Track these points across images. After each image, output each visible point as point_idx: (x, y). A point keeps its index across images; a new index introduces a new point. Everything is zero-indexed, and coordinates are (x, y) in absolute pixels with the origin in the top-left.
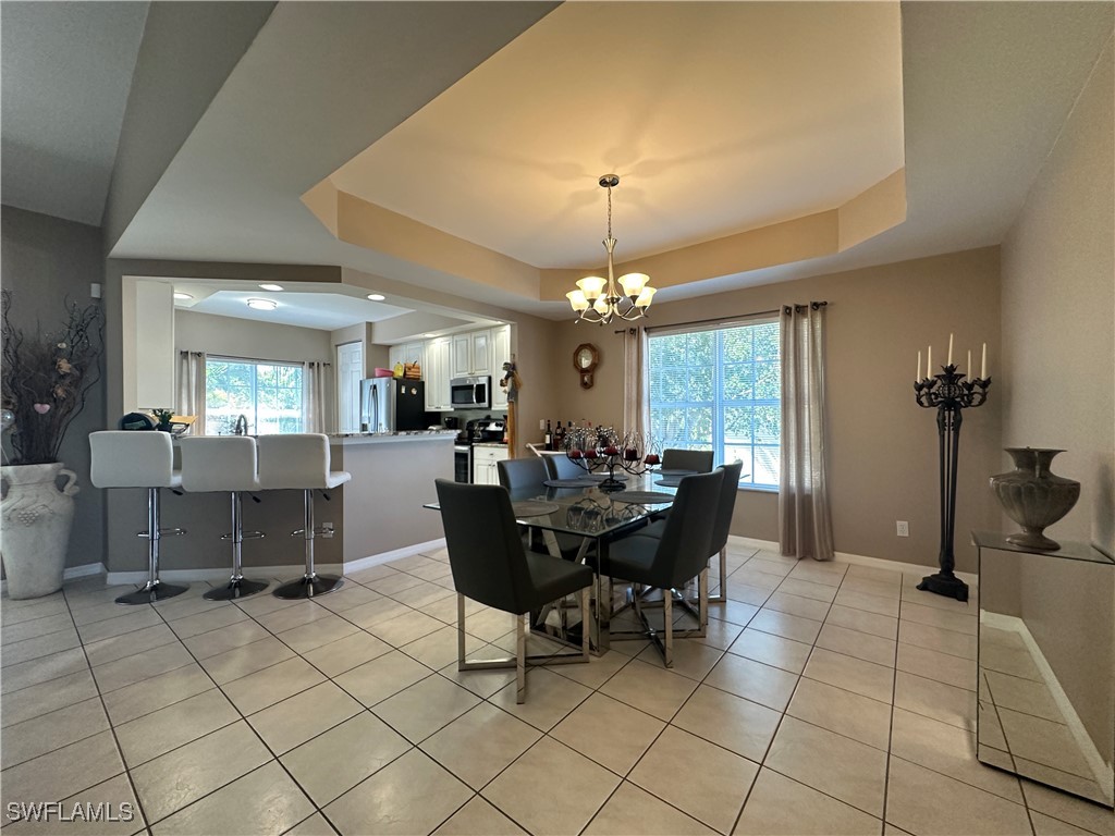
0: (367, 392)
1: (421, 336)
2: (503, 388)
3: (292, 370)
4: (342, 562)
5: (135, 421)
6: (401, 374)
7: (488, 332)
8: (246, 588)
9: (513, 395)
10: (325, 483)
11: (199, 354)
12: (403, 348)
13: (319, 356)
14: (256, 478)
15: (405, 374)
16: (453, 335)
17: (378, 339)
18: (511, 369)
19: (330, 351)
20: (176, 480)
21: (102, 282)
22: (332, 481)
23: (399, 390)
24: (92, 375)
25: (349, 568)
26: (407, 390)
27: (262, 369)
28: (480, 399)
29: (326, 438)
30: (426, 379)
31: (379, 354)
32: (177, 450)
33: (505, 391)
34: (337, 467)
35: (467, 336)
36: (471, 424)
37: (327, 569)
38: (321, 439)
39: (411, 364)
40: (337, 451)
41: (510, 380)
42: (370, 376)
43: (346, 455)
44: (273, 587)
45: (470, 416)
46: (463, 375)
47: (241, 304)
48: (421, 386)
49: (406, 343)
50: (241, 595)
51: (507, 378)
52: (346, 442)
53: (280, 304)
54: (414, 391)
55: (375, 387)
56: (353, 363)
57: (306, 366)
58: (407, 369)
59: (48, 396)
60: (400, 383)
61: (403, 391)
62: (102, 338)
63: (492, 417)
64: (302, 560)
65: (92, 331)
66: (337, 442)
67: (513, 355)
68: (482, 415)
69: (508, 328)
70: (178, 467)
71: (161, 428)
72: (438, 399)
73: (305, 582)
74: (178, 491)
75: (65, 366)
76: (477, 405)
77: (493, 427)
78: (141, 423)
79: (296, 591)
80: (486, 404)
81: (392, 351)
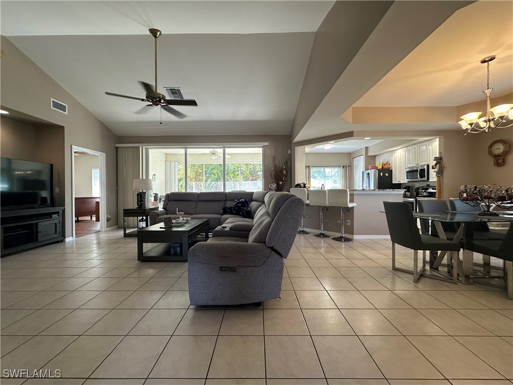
0: (365, 176)
1: (391, 149)
2: (434, 170)
3: (336, 169)
4: (353, 234)
5: (298, 186)
6: (381, 167)
7: (427, 143)
8: (324, 236)
9: (440, 173)
10: (348, 205)
11: (309, 167)
12: (382, 156)
13: (346, 163)
14: (327, 203)
15: (382, 167)
16: (407, 147)
17: (370, 154)
18: (439, 160)
19: (350, 160)
20: (308, 202)
21: (291, 149)
22: (350, 205)
23: (379, 174)
24: (289, 174)
25: (356, 237)
26: (384, 174)
27: (328, 170)
28: (422, 175)
29: (348, 190)
30: (393, 169)
31: (371, 160)
32: (308, 194)
33: (435, 171)
34: (352, 201)
35: (416, 146)
36: (418, 189)
37: (348, 236)
38: (346, 191)
39: (385, 162)
40: (352, 196)
41: (438, 166)
42: (367, 169)
43: (355, 197)
44: (331, 237)
45: (417, 185)
46: (413, 165)
47: (321, 148)
48: (390, 172)
49: (383, 154)
50: (323, 237)
51: (436, 165)
52: (355, 192)
53: (333, 146)
54: (387, 175)
55: (369, 174)
56: (360, 164)
57: (341, 167)
58: (384, 165)
59: (282, 181)
60: (380, 171)
61: (381, 174)
62: (291, 164)
63: (431, 185)
64: (340, 232)
65: (289, 163)
66: (352, 192)
67: (440, 153)
68: (424, 184)
69: (438, 139)
70: (308, 199)
71: (303, 187)
72: (400, 177)
73: (341, 237)
74: (308, 205)
75: (284, 172)
76: (421, 179)
77: (431, 190)
78: (299, 186)
79: (339, 239)
80: (426, 179)
81: (376, 158)
